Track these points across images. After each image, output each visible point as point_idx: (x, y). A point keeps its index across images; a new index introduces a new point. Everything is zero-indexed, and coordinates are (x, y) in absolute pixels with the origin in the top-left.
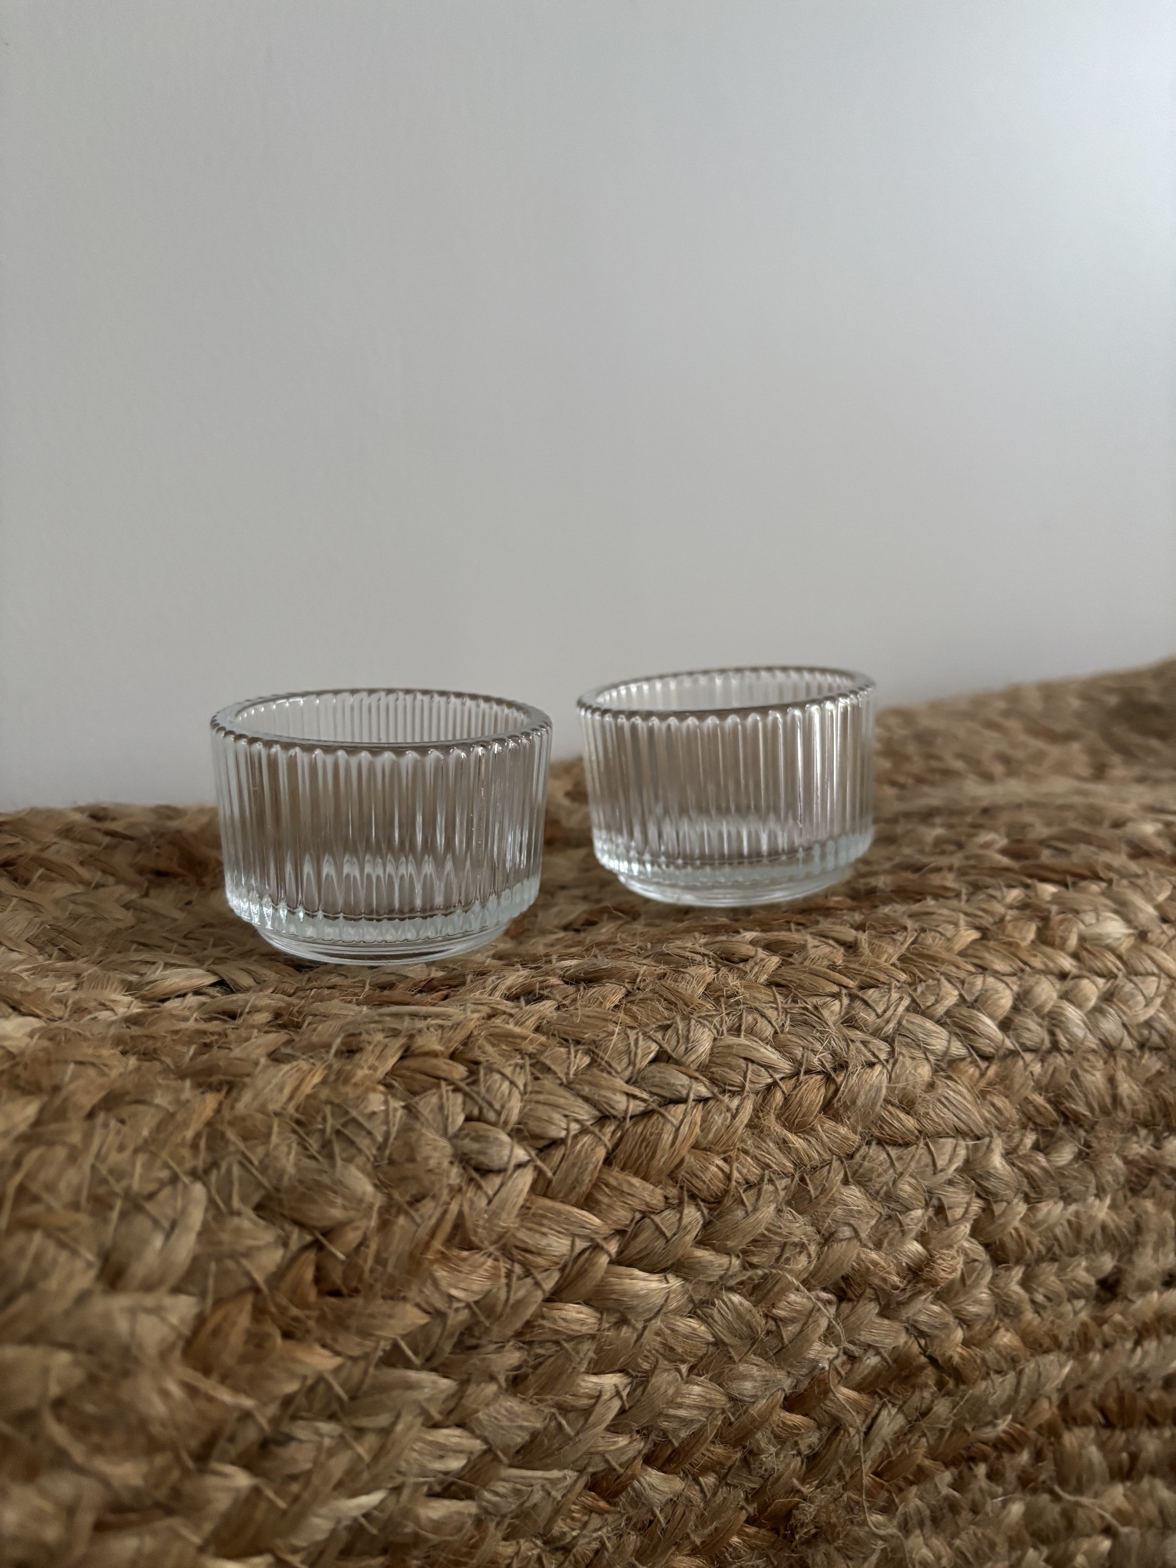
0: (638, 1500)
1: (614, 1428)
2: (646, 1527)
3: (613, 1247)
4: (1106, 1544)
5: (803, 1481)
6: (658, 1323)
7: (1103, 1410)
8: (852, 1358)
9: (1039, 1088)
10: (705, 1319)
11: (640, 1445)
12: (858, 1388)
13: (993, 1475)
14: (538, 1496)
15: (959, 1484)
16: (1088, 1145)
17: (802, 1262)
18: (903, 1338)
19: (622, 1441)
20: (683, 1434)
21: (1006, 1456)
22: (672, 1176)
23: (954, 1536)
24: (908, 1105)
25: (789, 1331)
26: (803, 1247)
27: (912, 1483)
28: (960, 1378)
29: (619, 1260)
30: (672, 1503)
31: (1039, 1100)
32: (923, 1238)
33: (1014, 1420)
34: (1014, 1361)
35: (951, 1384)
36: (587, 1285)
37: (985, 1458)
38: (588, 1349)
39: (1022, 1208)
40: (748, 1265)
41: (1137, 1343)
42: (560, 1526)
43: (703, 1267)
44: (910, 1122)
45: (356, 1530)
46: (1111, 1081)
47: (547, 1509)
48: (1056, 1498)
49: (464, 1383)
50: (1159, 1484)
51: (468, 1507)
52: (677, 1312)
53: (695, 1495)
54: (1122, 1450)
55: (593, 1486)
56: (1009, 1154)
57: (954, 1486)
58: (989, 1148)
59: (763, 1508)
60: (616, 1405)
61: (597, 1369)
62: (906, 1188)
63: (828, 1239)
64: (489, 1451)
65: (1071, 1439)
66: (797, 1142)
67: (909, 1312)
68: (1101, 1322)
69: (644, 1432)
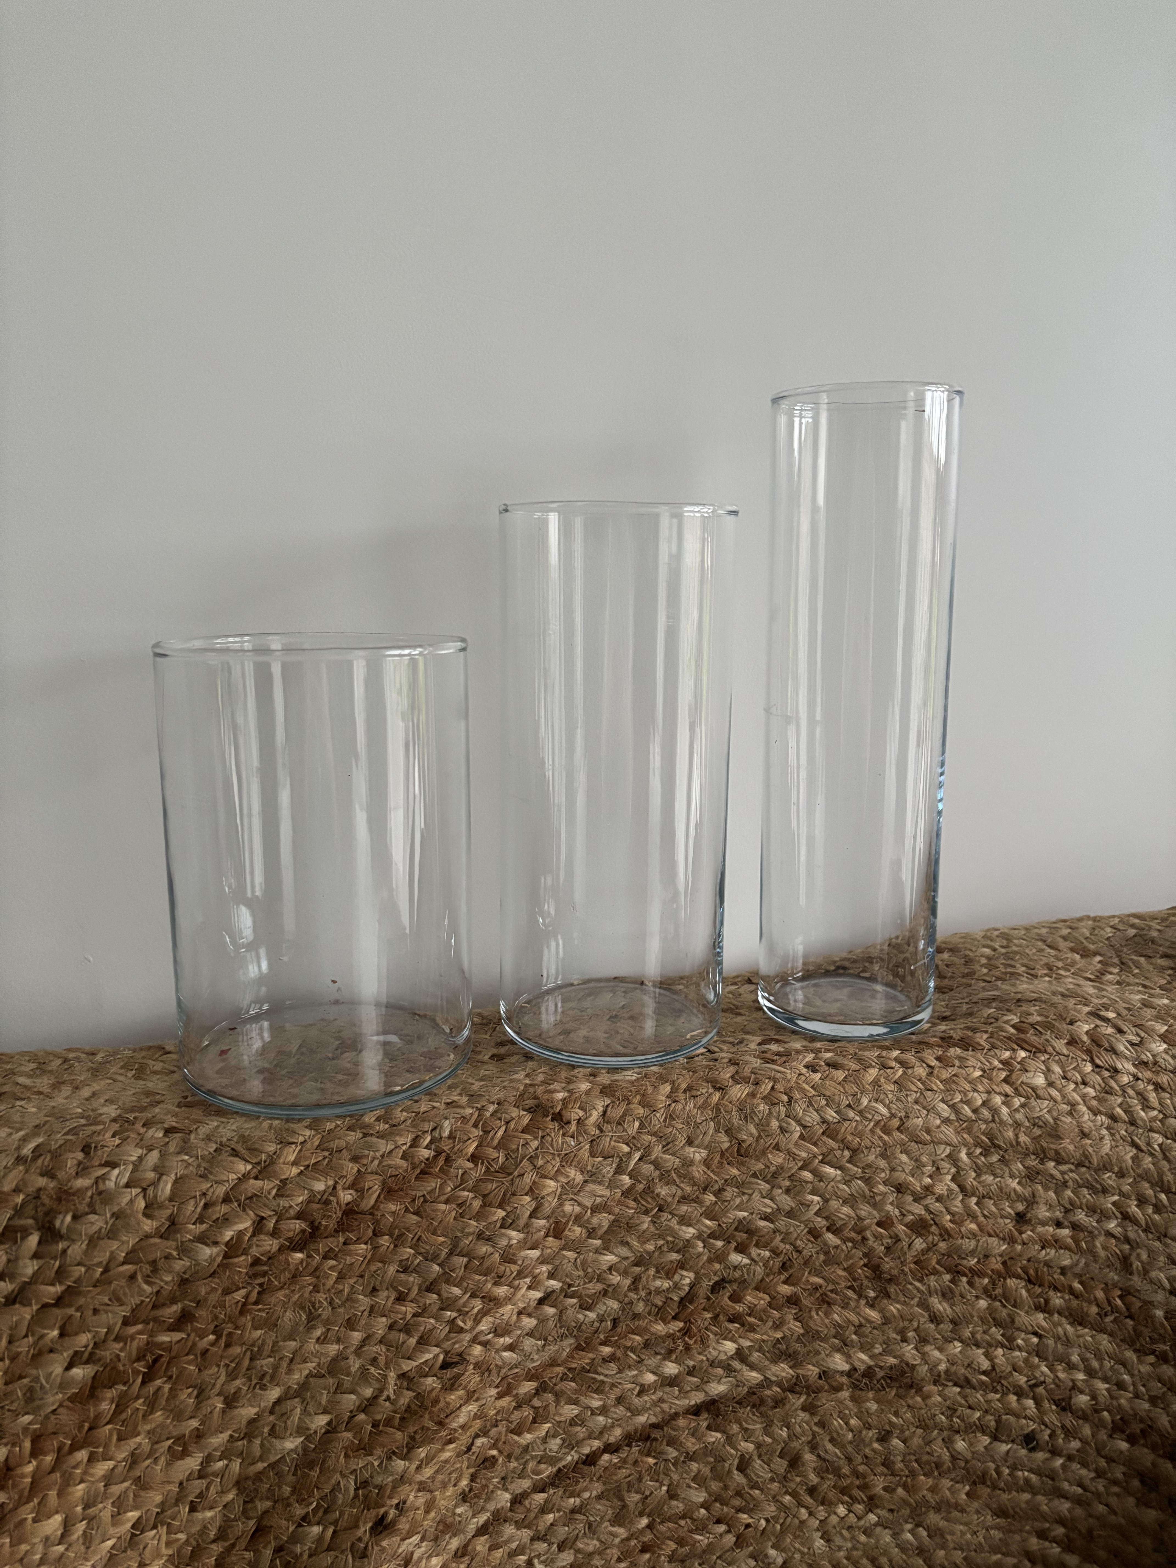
0: (825, 1244)
1: (816, 1214)
2: (827, 1253)
3: (820, 1158)
4: (1035, 1340)
5: (886, 1255)
6: (832, 1184)
7: (1027, 1273)
8: (903, 1215)
9: (983, 1133)
10: (849, 1186)
11: (824, 1222)
12: (905, 1226)
13: (970, 1283)
14: (792, 1229)
15: (952, 1281)
16: (1003, 1156)
17: (883, 1175)
18: (923, 1212)
19: (819, 1219)
20: (841, 1223)
21: (976, 1278)
22: (842, 1141)
23: (954, 1305)
24: (928, 1131)
25: (878, 1198)
26: (883, 1170)
27: (932, 1274)
28: (950, 1235)
29: (822, 1162)
30: (837, 1247)
31: (984, 1138)
32: (930, 1177)
33: (978, 1262)
34: (975, 1235)
35: (946, 1237)
36: (811, 1167)
37: (966, 1276)
38: (810, 1186)
39: (974, 1174)
40: (864, 1172)
41: (1043, 1248)
42: (799, 1243)
43: (849, 1169)
44: (928, 1138)
45: (740, 1222)
46: (1017, 1136)
47: (795, 1235)
48: (1005, 1306)
49: (773, 1187)
50: (1064, 1320)
51: (772, 1226)
52: (839, 1182)
53: (844, 1248)
54: (1039, 1296)
55: (810, 1232)
56: (969, 1154)
57: (950, 1281)
58: (959, 1151)
59: (869, 1261)
60: (818, 1207)
61: (813, 1193)
62: (924, 1159)
63: (893, 1169)
64: (779, 1210)
65: (1011, 1282)
66: (886, 1138)
67: (925, 1202)
68: (1021, 1233)
69: (826, 1218)
